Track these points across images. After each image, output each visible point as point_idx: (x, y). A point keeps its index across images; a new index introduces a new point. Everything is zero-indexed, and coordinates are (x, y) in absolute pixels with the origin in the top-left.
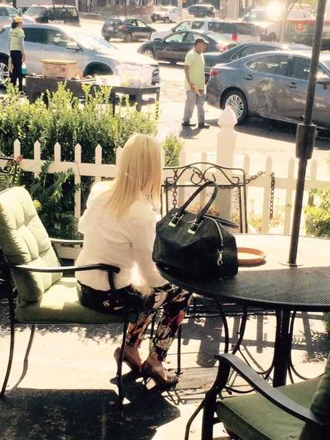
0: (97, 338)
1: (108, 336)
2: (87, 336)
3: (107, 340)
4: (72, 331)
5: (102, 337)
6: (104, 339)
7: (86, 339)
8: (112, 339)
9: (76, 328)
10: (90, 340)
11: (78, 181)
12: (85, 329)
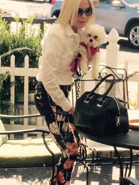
0: (30, 182)
1: (37, 180)
2: (23, 180)
3: (36, 183)
4: (12, 178)
5: (33, 181)
6: (34, 182)
7: (22, 182)
8: (40, 182)
9: (15, 176)
10: (25, 183)
11: (13, 79)
12: (21, 176)
